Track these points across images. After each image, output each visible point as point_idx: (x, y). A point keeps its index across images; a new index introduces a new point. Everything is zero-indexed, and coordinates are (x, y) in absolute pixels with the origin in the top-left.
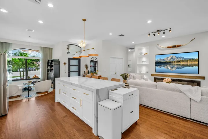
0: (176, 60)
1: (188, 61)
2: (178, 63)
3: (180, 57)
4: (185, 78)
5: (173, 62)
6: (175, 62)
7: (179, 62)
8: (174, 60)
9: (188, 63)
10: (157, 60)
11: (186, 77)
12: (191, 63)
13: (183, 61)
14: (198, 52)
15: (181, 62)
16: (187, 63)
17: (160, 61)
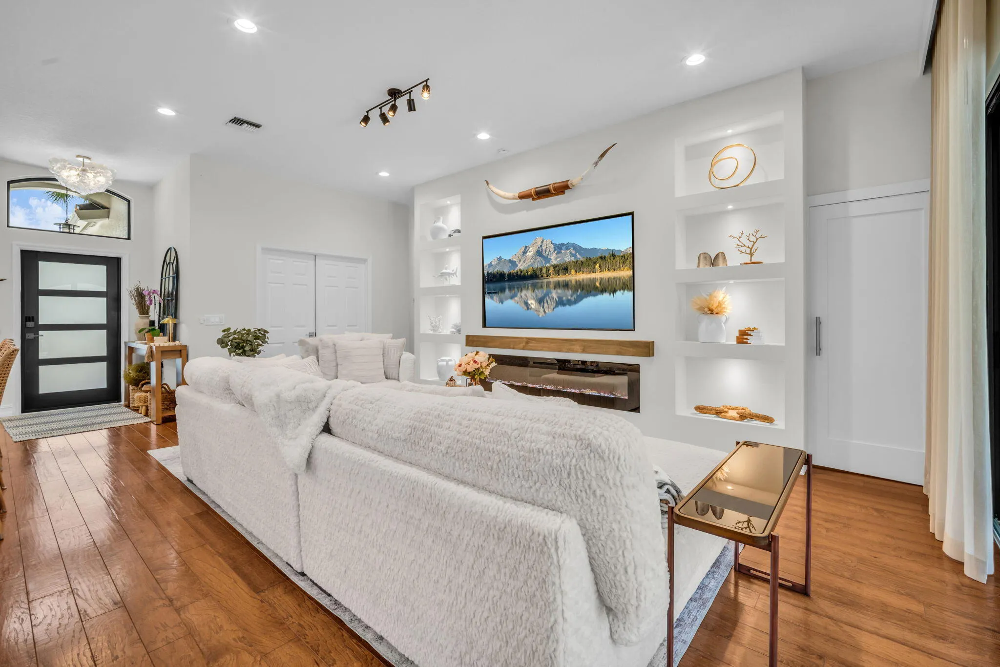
0: (555, 260)
1: (597, 266)
2: (562, 278)
3: (567, 246)
4: (584, 351)
5: (544, 271)
6: (551, 271)
7: (566, 270)
8: (547, 259)
9: (598, 275)
10: (490, 265)
11: (587, 346)
12: (607, 275)
13: (579, 266)
14: (632, 214)
15: (573, 272)
16: (592, 276)
17: (498, 269)
